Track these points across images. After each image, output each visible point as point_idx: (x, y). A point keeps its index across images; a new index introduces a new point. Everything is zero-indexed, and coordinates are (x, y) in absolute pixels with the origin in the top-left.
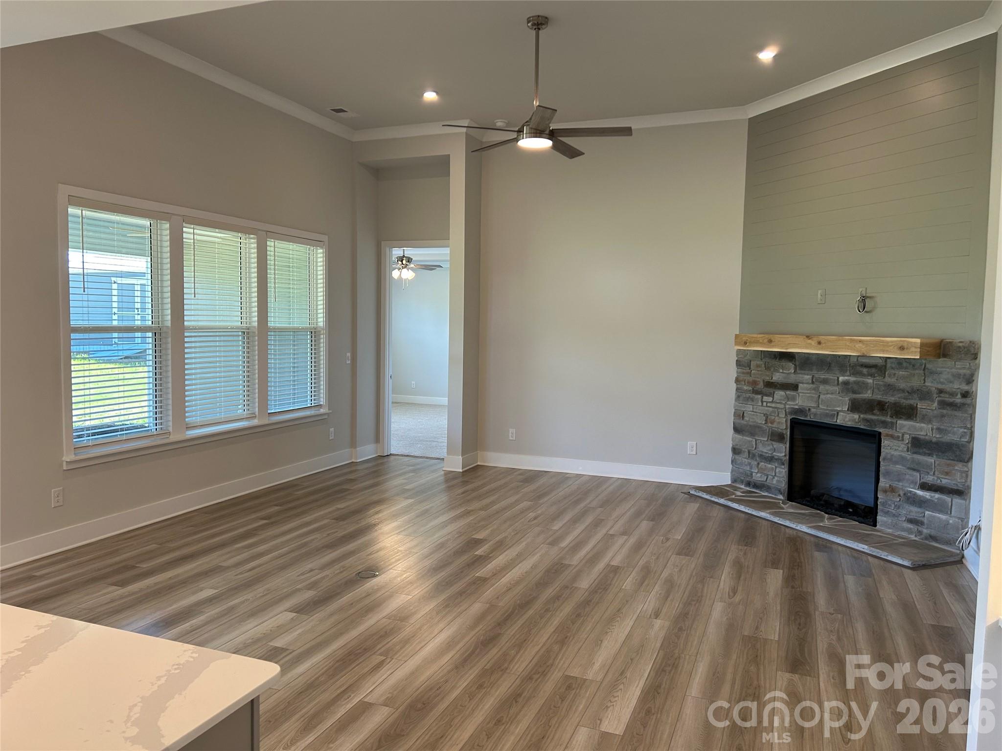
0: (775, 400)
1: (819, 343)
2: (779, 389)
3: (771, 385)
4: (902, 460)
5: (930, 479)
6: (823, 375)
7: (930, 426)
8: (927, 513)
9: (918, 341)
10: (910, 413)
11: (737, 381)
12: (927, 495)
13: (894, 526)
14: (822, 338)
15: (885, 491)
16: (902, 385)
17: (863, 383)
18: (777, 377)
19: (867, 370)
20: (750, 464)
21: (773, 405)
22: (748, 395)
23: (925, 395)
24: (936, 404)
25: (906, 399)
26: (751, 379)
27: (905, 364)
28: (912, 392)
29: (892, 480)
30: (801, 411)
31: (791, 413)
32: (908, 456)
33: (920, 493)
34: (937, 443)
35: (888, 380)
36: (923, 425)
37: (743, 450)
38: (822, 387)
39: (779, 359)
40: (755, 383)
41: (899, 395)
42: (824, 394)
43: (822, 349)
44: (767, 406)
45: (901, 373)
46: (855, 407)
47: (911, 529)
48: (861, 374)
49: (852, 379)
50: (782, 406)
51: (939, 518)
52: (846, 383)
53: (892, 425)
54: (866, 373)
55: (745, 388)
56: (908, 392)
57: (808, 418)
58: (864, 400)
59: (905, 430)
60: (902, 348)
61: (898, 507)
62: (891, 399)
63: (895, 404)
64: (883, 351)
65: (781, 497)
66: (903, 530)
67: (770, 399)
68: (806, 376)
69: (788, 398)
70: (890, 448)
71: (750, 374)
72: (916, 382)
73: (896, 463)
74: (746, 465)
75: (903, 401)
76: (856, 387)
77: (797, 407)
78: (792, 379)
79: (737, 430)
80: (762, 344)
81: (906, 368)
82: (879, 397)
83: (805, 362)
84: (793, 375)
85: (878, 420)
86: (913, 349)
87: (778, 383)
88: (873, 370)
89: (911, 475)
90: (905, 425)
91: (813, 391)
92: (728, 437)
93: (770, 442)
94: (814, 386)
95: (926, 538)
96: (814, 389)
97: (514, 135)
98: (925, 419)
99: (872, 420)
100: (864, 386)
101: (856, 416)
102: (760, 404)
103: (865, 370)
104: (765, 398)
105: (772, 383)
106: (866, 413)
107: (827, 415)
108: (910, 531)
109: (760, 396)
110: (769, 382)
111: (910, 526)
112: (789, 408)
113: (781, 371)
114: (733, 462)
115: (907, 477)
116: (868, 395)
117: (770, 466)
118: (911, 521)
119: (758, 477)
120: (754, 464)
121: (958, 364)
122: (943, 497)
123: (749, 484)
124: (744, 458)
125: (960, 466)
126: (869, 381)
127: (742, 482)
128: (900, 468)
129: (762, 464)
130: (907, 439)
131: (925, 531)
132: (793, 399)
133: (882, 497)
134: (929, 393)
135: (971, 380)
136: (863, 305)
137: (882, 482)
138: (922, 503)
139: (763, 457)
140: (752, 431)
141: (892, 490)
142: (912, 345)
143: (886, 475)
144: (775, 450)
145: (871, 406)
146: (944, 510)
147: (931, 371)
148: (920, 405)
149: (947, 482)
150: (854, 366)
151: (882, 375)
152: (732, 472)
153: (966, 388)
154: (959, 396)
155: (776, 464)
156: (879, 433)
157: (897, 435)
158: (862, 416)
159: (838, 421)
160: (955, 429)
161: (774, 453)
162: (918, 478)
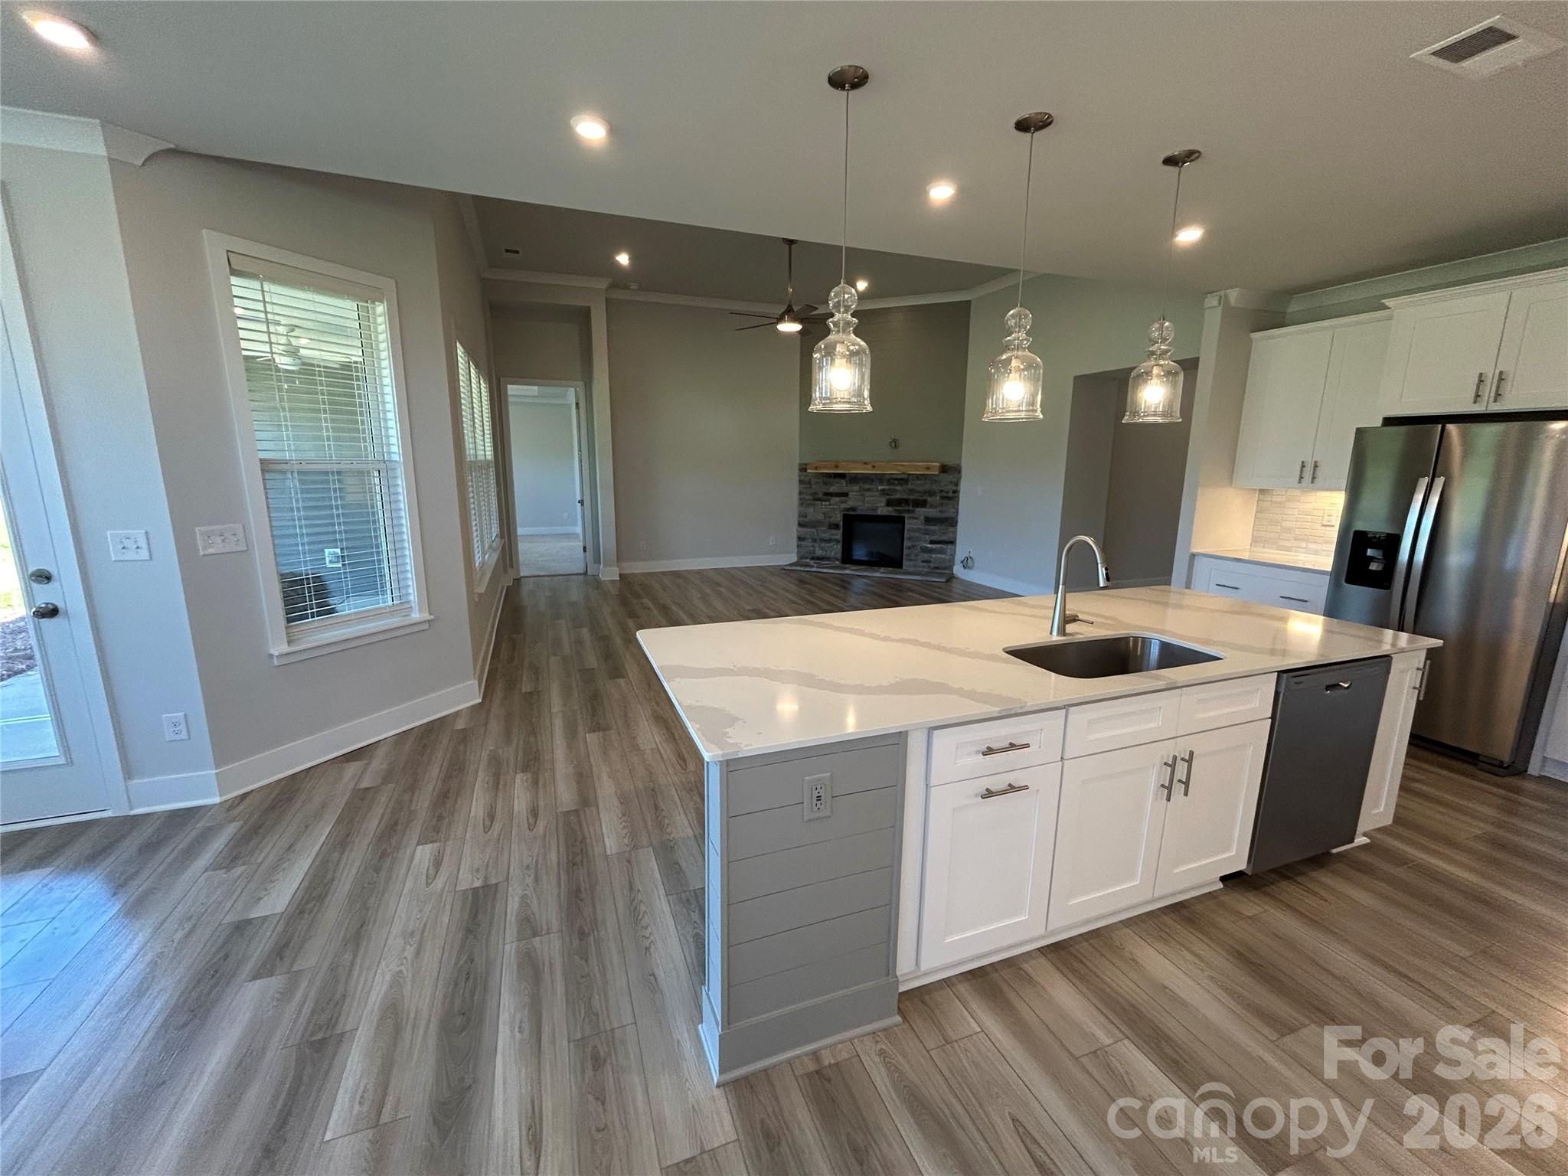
0: (831, 503)
1: (875, 467)
2: (835, 496)
3: (831, 495)
4: (918, 530)
5: (935, 538)
6: (867, 486)
7: (935, 510)
8: (933, 555)
9: (939, 464)
10: (923, 504)
11: (800, 493)
12: (933, 546)
13: (914, 566)
14: (876, 464)
15: (909, 548)
16: (920, 489)
17: (895, 489)
18: (832, 489)
20: (813, 546)
21: (830, 507)
22: (809, 502)
23: (931, 493)
24: (938, 498)
25: (921, 497)
26: (811, 491)
27: (920, 478)
28: (925, 492)
29: (914, 542)
30: (853, 509)
31: (844, 511)
32: (922, 527)
33: (929, 546)
34: (939, 519)
35: (909, 486)
36: (931, 510)
37: (807, 537)
38: (866, 493)
39: (834, 478)
40: (816, 493)
41: (917, 495)
42: (867, 497)
43: (875, 470)
44: (825, 508)
46: (889, 503)
48: (894, 484)
49: (886, 487)
50: (837, 507)
51: (942, 557)
52: (883, 490)
53: (913, 512)
55: (807, 497)
56: (923, 493)
57: (857, 513)
58: (896, 499)
59: (920, 514)
61: (917, 555)
62: (912, 497)
63: (915, 500)
64: (917, 471)
65: (837, 562)
66: (920, 568)
67: (828, 503)
68: (855, 487)
69: (842, 502)
70: (909, 524)
71: (810, 488)
72: (927, 487)
73: (915, 532)
74: (810, 547)
75: (919, 498)
76: (889, 492)
77: (849, 507)
78: (845, 489)
79: (800, 525)
80: (830, 468)
82: (905, 497)
83: (855, 479)
85: (904, 510)
86: (935, 469)
87: (835, 493)
88: (901, 482)
89: (924, 537)
90: (921, 512)
91: (860, 497)
92: (794, 530)
93: (827, 530)
94: (861, 493)
96: (861, 495)
97: (775, 321)
98: (931, 506)
99: (900, 510)
100: (896, 491)
101: (890, 509)
102: (820, 507)
103: (896, 482)
104: (823, 503)
105: (829, 493)
106: (897, 506)
107: (874, 510)
108: (923, 567)
109: (819, 502)
110: (826, 492)
111: (924, 565)
112: (842, 508)
113: (837, 485)
114: (799, 546)
115: (922, 538)
116: (898, 496)
117: (829, 545)
118: (923, 562)
119: (819, 553)
120: (817, 545)
121: (951, 477)
122: (943, 546)
123: (813, 558)
124: (808, 543)
125: (951, 529)
126: (898, 488)
127: (807, 558)
128: (917, 534)
129: (823, 545)
130: (922, 518)
131: (932, 565)
132: (845, 502)
133: (905, 552)
134: (935, 492)
135: (957, 484)
136: (895, 444)
137: (906, 544)
138: (931, 551)
139: (823, 540)
140: (814, 524)
141: (914, 546)
142: (934, 467)
143: (909, 539)
144: (832, 535)
145: (899, 502)
146: (942, 551)
147: (935, 481)
148: (929, 499)
149: (944, 538)
150: (889, 480)
151: (907, 484)
152: (798, 553)
153: (954, 488)
154: (951, 493)
155: (833, 543)
156: (904, 517)
157: (916, 516)
158: (894, 508)
159: (879, 512)
160: (949, 510)
161: (832, 537)
162: (928, 538)
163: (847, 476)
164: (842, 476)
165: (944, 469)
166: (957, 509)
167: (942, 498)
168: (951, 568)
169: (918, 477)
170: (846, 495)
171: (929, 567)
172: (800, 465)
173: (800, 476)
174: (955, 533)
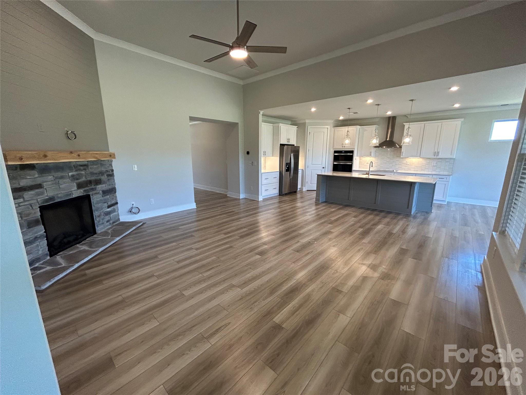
0: (25, 199)
2: (28, 190)
4: (101, 201)
5: (109, 203)
6: (59, 174)
7: (106, 184)
8: (111, 215)
10: (98, 182)
12: (110, 209)
16: (95, 172)
17: (80, 174)
18: (23, 183)
19: (83, 167)
21: (27, 203)
23: (102, 173)
24: (106, 176)
25: (97, 177)
30: (51, 199)
32: (102, 198)
33: (108, 210)
34: (109, 190)
35: (90, 170)
36: (104, 185)
38: (61, 181)
42: (62, 185)
44: (19, 206)
45: (95, 166)
46: (80, 186)
48: (80, 170)
49: (75, 173)
50: (36, 201)
51: (114, 215)
52: (73, 176)
53: (95, 189)
54: (82, 169)
56: (98, 174)
57: (56, 201)
58: (83, 182)
61: (103, 219)
62: (93, 178)
63: (95, 180)
67: (21, 200)
68: (49, 177)
69: (38, 194)
70: (93, 199)
72: (99, 170)
73: (98, 203)
75: (97, 178)
76: (78, 177)
77: (47, 198)
78: (39, 181)
82: (89, 179)
83: (44, 169)
84: (38, 179)
85: (89, 189)
87: (26, 187)
90: (100, 188)
91: (54, 185)
93: (32, 229)
94: (54, 182)
95: (112, 224)
96: (55, 184)
98: (104, 183)
99: (87, 190)
100: (82, 175)
101: (82, 190)
103: (82, 168)
105: (20, 188)
106: (86, 187)
107: (67, 195)
110: (16, 188)
112: (39, 201)
113: (28, 177)
115: (103, 206)
116: (84, 179)
117: (35, 245)
118: (107, 222)
122: (113, 207)
125: (115, 195)
126: (83, 172)
128: (100, 205)
130: (101, 192)
131: (111, 222)
132: (42, 193)
133: (96, 220)
134: (104, 172)
136: (75, 135)
137: (95, 214)
138: (110, 213)
141: (99, 215)
142: (113, 154)
143: (97, 209)
144: (36, 233)
145: (86, 184)
146: (114, 211)
148: (102, 178)
149: (113, 202)
150: (76, 167)
151: (88, 169)
154: (111, 171)
155: (39, 241)
156: (89, 195)
157: (98, 192)
158: (83, 189)
159: (73, 196)
160: (113, 183)
161: (36, 235)
162: (106, 205)
163: (36, 166)
164: (31, 167)
166: (115, 182)
167: (108, 176)
168: (119, 219)
169: (93, 163)
170: (39, 186)
171: (110, 223)
174: (116, 197)
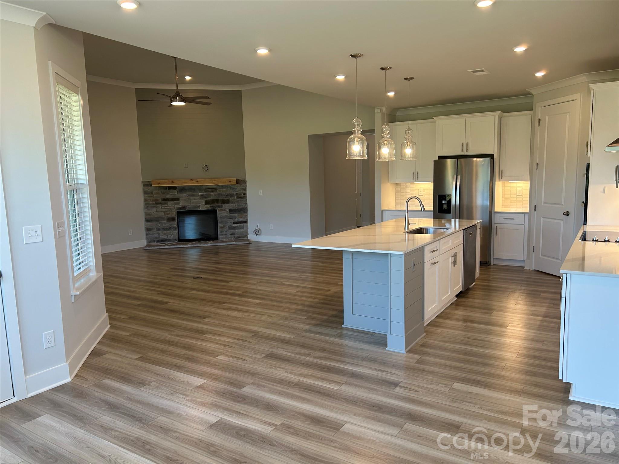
0: (168, 205)
1: (197, 182)
2: (170, 201)
4: (226, 217)
5: (236, 220)
6: (191, 193)
7: (235, 205)
8: (236, 230)
9: (235, 179)
10: (227, 202)
11: (145, 200)
12: (236, 225)
13: (225, 237)
14: (198, 180)
15: (222, 228)
16: (224, 193)
18: (168, 196)
20: (158, 233)
21: (168, 207)
22: (153, 205)
23: (231, 195)
24: (235, 198)
25: (226, 198)
26: (154, 199)
27: (224, 187)
29: (224, 224)
30: (184, 208)
31: (178, 209)
32: (228, 215)
33: (233, 225)
34: (237, 209)
35: (218, 192)
36: (232, 205)
37: (153, 228)
38: (191, 198)
39: (169, 189)
40: (156, 200)
41: (223, 197)
42: (192, 200)
43: (199, 184)
44: (164, 208)
45: (223, 190)
46: (206, 203)
47: (231, 237)
48: (208, 191)
49: (204, 193)
50: (173, 207)
51: (240, 231)
52: (202, 195)
53: (222, 207)
55: (151, 202)
56: (227, 195)
57: (186, 210)
58: (211, 200)
59: (226, 207)
60: (230, 182)
61: (226, 231)
62: (220, 198)
63: (222, 200)
64: (224, 183)
65: (176, 242)
66: (229, 238)
67: (166, 205)
68: (184, 194)
69: (176, 204)
70: (220, 214)
71: (153, 196)
72: (229, 192)
73: (224, 218)
74: (156, 234)
76: (206, 196)
77: (181, 206)
78: (177, 196)
79: (147, 221)
80: (168, 183)
81: (225, 188)
82: (216, 198)
83: (183, 189)
84: (177, 195)
85: (216, 206)
86: (234, 182)
87: (170, 199)
88: (213, 190)
89: (230, 221)
90: (226, 206)
91: (188, 200)
92: (142, 224)
93: (168, 222)
94: (188, 198)
95: (237, 238)
96: (188, 199)
98: (232, 203)
99: (214, 206)
100: (210, 195)
101: (208, 206)
102: (161, 208)
103: (210, 190)
104: (163, 205)
105: (166, 199)
106: (212, 204)
107: (195, 207)
108: (231, 238)
109: (160, 205)
110: (164, 199)
111: (231, 236)
112: (176, 208)
113: (171, 194)
114: (147, 234)
115: (229, 221)
116: (212, 198)
117: (169, 231)
118: (231, 235)
119: (163, 237)
120: (160, 232)
121: (241, 186)
122: (241, 224)
123: (158, 241)
124: (154, 233)
125: (245, 214)
126: (212, 193)
127: (154, 241)
128: (225, 219)
129: (165, 232)
130: (227, 210)
131: (236, 236)
132: (178, 204)
133: (219, 230)
134: (233, 195)
135: (245, 190)
136: (207, 168)
137: (219, 225)
138: (234, 228)
139: (164, 229)
140: (157, 219)
141: (224, 227)
142: (234, 180)
143: (221, 222)
144: (171, 225)
145: (213, 202)
146: (242, 228)
147: (233, 189)
148: (230, 199)
149: (241, 220)
150: (205, 189)
151: (217, 191)
152: (147, 239)
153: (244, 192)
154: (242, 194)
155: (172, 230)
156: (216, 210)
157: (224, 209)
158: (210, 205)
159: (200, 209)
160: (243, 204)
161: (171, 226)
162: (232, 221)
163: (177, 188)
164: (174, 188)
165: (238, 182)
166: (247, 203)
167: (238, 198)
168: (247, 236)
169: (223, 187)
170: (178, 199)
171: (235, 237)
172: (143, 182)
173: (144, 189)
174: (247, 216)
